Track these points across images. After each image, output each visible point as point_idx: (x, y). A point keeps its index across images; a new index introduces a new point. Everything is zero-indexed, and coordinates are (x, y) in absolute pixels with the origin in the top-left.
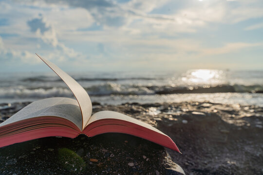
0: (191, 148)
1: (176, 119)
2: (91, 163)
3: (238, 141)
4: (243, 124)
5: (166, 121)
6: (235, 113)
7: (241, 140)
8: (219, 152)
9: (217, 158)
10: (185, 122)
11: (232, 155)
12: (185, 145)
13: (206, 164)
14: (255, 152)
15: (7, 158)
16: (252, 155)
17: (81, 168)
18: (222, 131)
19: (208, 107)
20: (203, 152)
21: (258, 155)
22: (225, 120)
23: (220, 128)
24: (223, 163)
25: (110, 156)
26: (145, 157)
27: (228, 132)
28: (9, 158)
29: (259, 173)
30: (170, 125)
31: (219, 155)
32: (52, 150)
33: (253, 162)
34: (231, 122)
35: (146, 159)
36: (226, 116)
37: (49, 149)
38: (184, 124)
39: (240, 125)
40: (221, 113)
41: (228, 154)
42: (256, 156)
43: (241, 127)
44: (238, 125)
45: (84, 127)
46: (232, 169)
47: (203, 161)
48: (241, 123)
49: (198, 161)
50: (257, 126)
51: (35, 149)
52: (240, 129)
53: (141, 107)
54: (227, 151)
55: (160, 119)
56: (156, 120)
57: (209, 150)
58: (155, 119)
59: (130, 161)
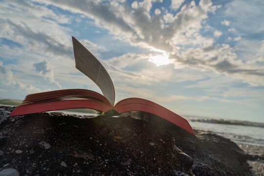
2: (115, 140)
4: (204, 138)
14: (217, 159)
15: (34, 128)
16: (215, 161)
17: (106, 144)
18: (191, 141)
21: (219, 161)
23: (189, 139)
24: (198, 164)
25: (133, 134)
26: (161, 140)
28: (36, 128)
29: (222, 175)
32: (77, 126)
33: (216, 166)
35: (163, 142)
37: (74, 126)
42: (218, 162)
43: (203, 140)
45: (116, 103)
46: (206, 169)
48: (202, 138)
50: (214, 141)
51: (60, 124)
54: (196, 156)
59: (150, 141)
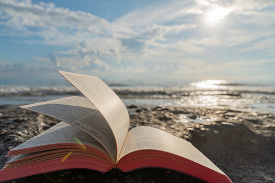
0: (223, 159)
1: (207, 129)
3: (267, 152)
4: (270, 134)
5: (198, 131)
6: (259, 123)
7: (271, 151)
8: (251, 163)
9: (250, 170)
10: (216, 132)
11: (265, 167)
12: (217, 156)
13: (241, 178)
19: (233, 116)
20: (235, 163)
22: (252, 130)
23: (249, 138)
24: (260, 179)
27: (257, 142)
30: (203, 135)
31: (252, 167)
34: (258, 132)
36: (252, 125)
38: (216, 134)
39: (268, 136)
40: (247, 122)
41: (260, 167)
44: (266, 135)
45: (118, 159)
47: (237, 175)
48: (268, 133)
49: (232, 173)
52: (268, 140)
53: (172, 114)
54: (259, 162)
55: (192, 129)
56: (190, 130)
57: (241, 161)
58: (188, 129)
